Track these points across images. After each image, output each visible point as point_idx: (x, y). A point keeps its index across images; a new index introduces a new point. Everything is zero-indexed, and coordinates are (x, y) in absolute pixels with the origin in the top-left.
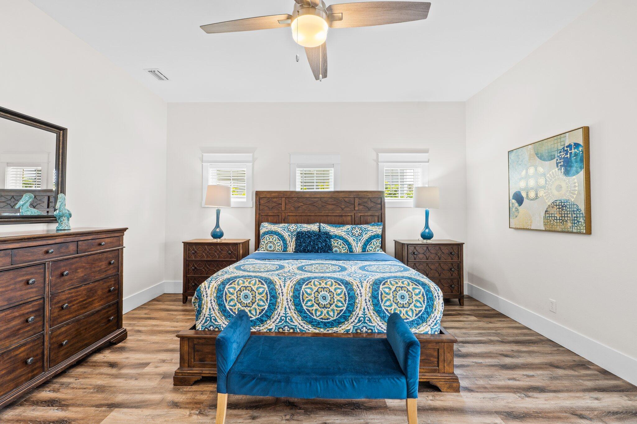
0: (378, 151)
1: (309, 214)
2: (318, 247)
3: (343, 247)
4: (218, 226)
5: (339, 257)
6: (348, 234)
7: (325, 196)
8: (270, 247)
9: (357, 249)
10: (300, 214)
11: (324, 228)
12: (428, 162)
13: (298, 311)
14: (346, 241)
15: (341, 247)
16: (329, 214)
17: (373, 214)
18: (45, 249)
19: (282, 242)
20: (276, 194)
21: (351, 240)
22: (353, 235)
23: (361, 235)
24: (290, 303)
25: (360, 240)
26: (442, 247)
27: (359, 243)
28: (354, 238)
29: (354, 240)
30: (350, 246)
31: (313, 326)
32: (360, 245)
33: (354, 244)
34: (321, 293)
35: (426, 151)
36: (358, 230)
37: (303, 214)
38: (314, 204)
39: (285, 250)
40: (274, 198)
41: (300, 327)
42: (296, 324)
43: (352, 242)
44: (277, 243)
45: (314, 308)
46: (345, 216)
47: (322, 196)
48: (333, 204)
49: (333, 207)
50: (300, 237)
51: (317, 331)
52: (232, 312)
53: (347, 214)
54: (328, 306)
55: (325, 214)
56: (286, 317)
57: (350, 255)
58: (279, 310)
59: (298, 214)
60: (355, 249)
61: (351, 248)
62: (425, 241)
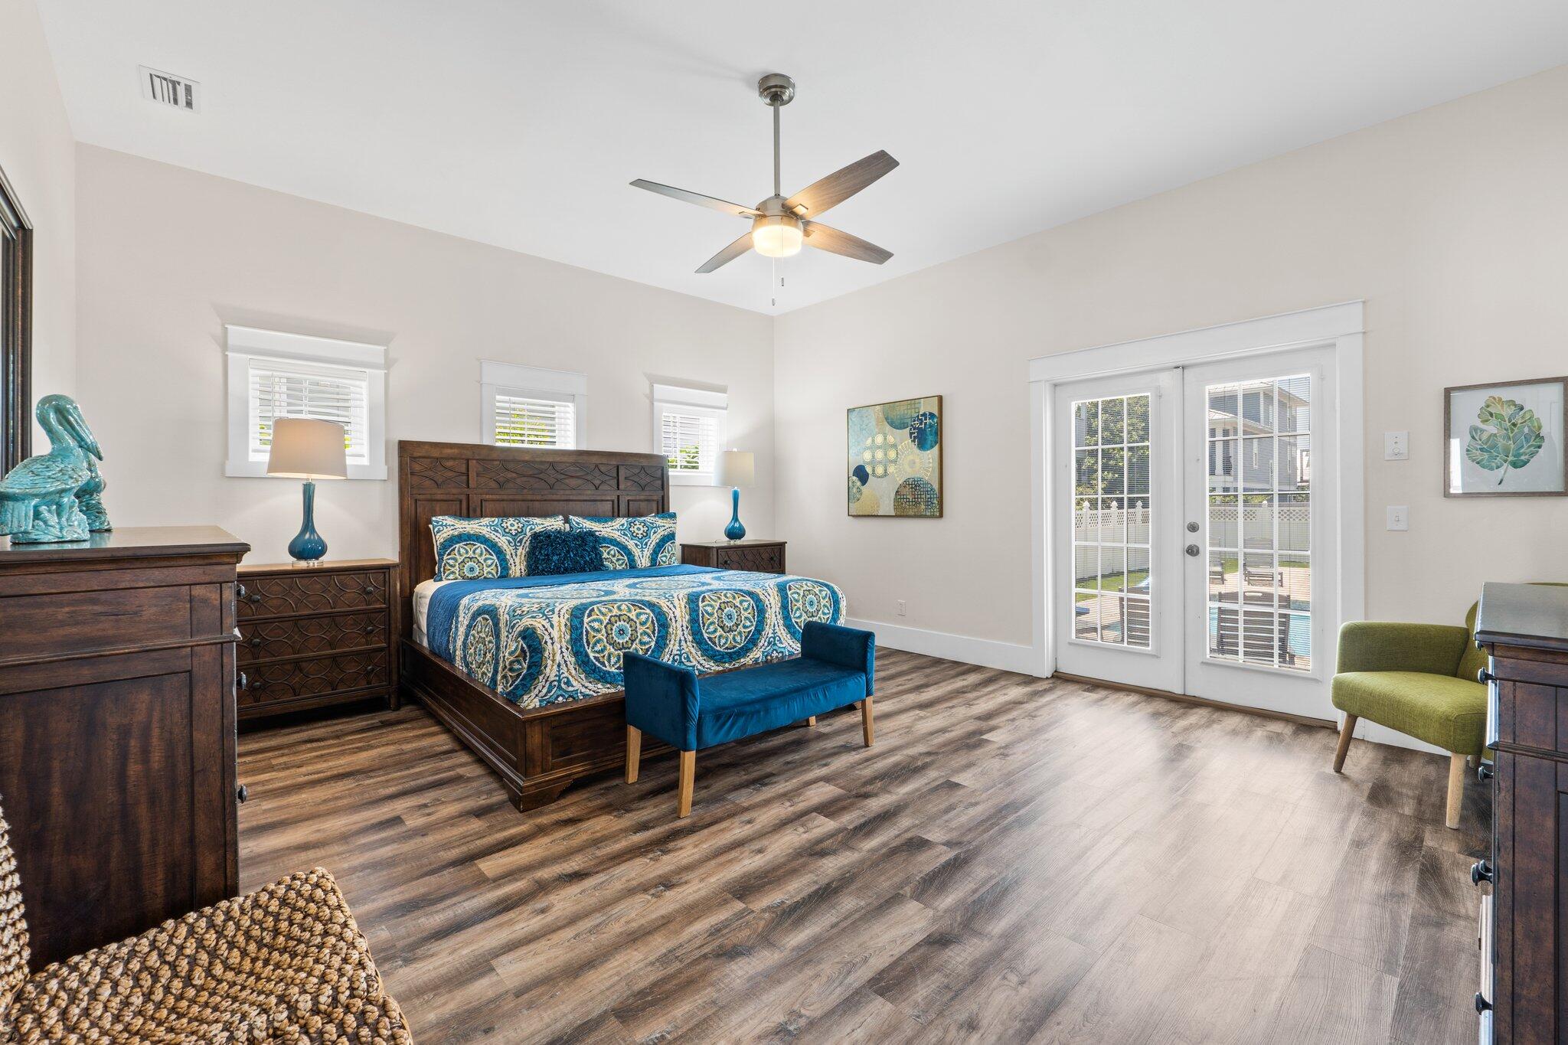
0: (653, 380)
1: (529, 497)
2: (585, 562)
3: (618, 560)
4: (308, 524)
5: (617, 574)
6: (625, 534)
7: (565, 459)
8: (472, 569)
9: (643, 561)
10: (511, 497)
11: (578, 524)
12: (726, 409)
13: (697, 643)
14: (624, 548)
15: (614, 559)
16: (571, 498)
17: (649, 498)
19: (495, 557)
20: (456, 451)
21: (631, 544)
22: (634, 536)
23: (647, 535)
24: (686, 632)
25: (646, 544)
26: (762, 550)
27: (646, 550)
28: (636, 542)
29: (636, 545)
30: (631, 557)
31: (716, 661)
32: (647, 553)
33: (636, 552)
34: (725, 611)
35: (722, 390)
36: (641, 527)
37: (517, 497)
38: (541, 476)
39: (504, 573)
40: (448, 459)
41: (699, 667)
42: (695, 663)
43: (634, 550)
44: (486, 560)
45: (718, 634)
46: (602, 501)
47: (558, 459)
48: (577, 477)
49: (580, 482)
50: (540, 541)
51: (721, 668)
52: (599, 662)
53: (603, 498)
54: (735, 628)
55: (563, 498)
56: (680, 655)
57: (631, 568)
58: (671, 646)
59: (505, 497)
60: (639, 562)
61: (634, 561)
62: (732, 543)
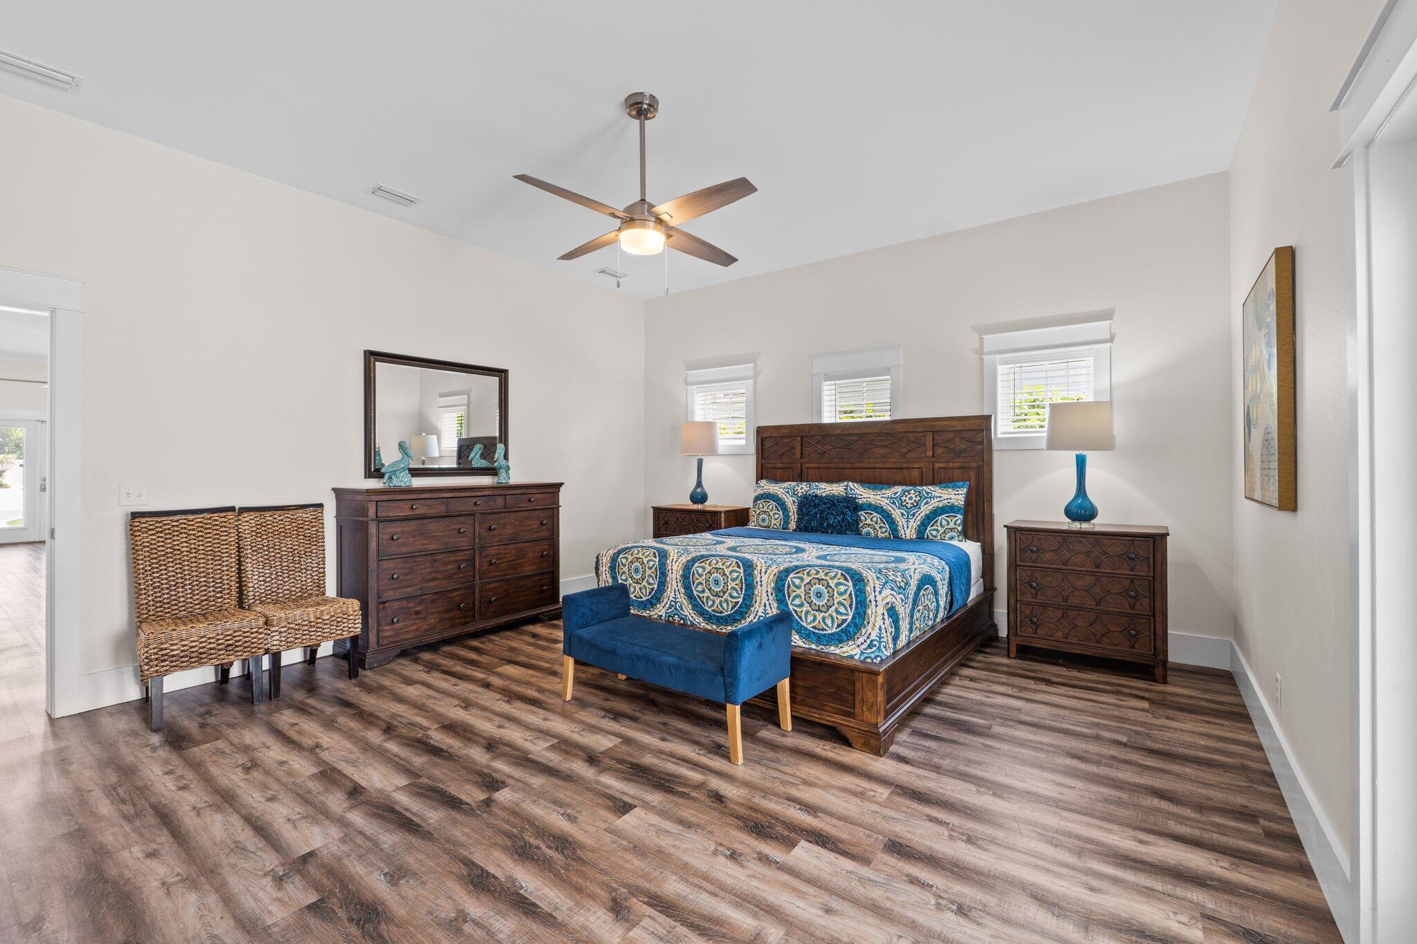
0: (983, 330)
1: (841, 465)
2: (828, 524)
3: (881, 527)
4: (699, 484)
5: (874, 543)
6: (894, 503)
7: (869, 430)
8: (763, 520)
9: (908, 532)
10: (827, 465)
11: (851, 489)
12: (1111, 340)
13: (688, 597)
14: (887, 516)
15: (877, 527)
16: (878, 465)
17: (966, 465)
18: (474, 500)
19: (781, 513)
20: (788, 431)
21: (896, 513)
22: (902, 505)
23: (917, 505)
24: (679, 585)
25: (913, 515)
27: (913, 520)
28: (903, 511)
29: (902, 514)
30: (893, 527)
31: (705, 619)
32: (915, 523)
33: (901, 522)
34: (713, 575)
35: (1107, 315)
36: (914, 496)
37: (831, 465)
38: (850, 447)
39: (785, 527)
40: (784, 437)
41: (691, 619)
42: (687, 613)
43: (898, 519)
44: (774, 514)
45: (705, 595)
46: (907, 468)
47: (864, 431)
48: (883, 446)
49: (885, 450)
50: (806, 504)
51: (709, 628)
53: (911, 465)
54: (721, 594)
55: (870, 466)
56: (676, 603)
57: (894, 540)
58: (668, 592)
59: (822, 465)
60: (903, 532)
61: (896, 530)
62: (1076, 526)
